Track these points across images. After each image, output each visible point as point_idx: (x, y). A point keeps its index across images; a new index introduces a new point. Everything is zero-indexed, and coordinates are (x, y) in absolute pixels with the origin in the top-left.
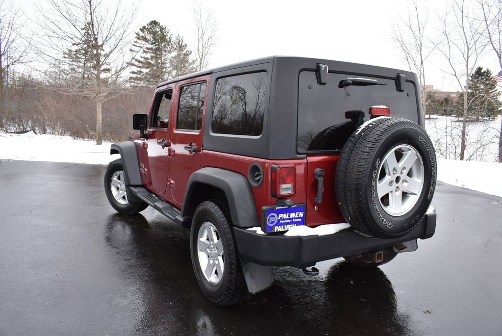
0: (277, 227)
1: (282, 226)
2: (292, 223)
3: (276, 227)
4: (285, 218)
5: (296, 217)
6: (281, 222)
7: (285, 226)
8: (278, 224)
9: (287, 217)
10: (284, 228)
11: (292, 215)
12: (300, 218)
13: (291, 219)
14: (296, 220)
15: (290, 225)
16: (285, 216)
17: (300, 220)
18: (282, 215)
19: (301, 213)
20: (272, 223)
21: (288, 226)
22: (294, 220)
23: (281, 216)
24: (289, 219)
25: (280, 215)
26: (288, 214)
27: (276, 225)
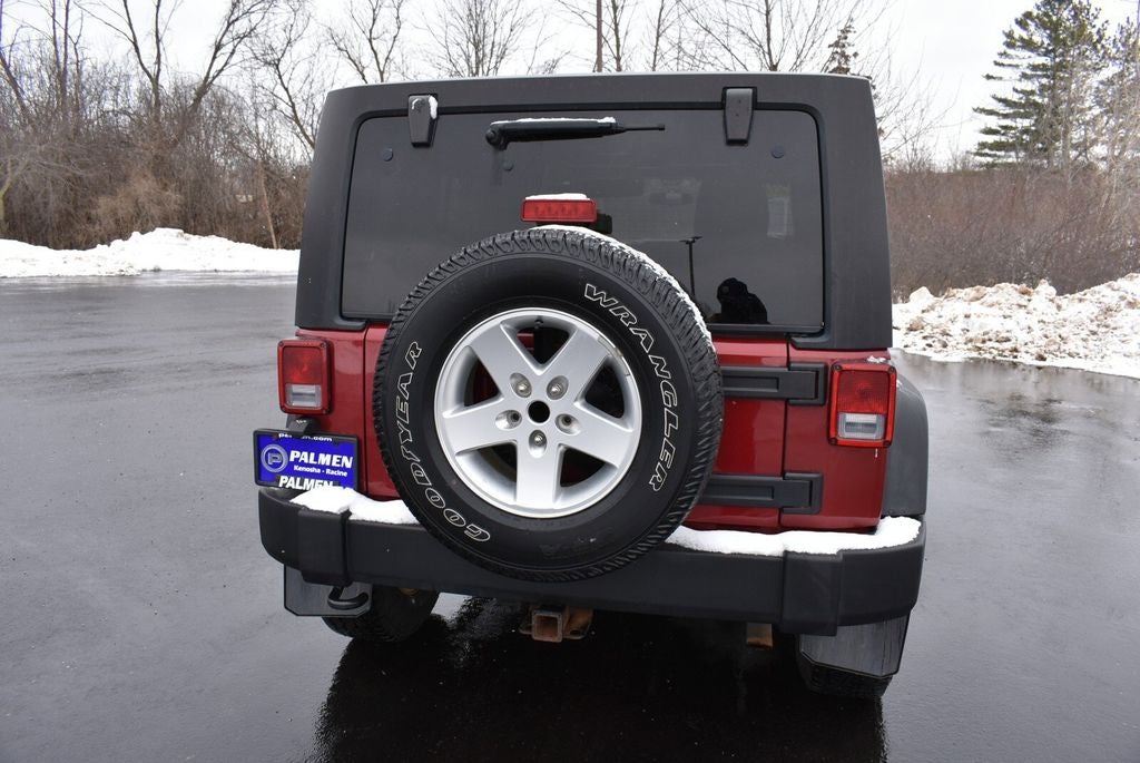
0: (286, 478)
1: (298, 479)
2: (323, 477)
3: (282, 477)
4: (306, 461)
5: (334, 464)
6: (296, 468)
7: (306, 480)
8: (289, 471)
9: (312, 461)
10: (302, 484)
11: (324, 459)
12: (344, 469)
13: (323, 467)
14: (333, 473)
15: (318, 481)
16: (304, 457)
17: (345, 474)
18: (298, 453)
19: (345, 459)
20: (276, 466)
21: (312, 481)
22: (328, 471)
23: (294, 455)
24: (317, 466)
25: (293, 452)
26: (312, 455)
27: (284, 473)
